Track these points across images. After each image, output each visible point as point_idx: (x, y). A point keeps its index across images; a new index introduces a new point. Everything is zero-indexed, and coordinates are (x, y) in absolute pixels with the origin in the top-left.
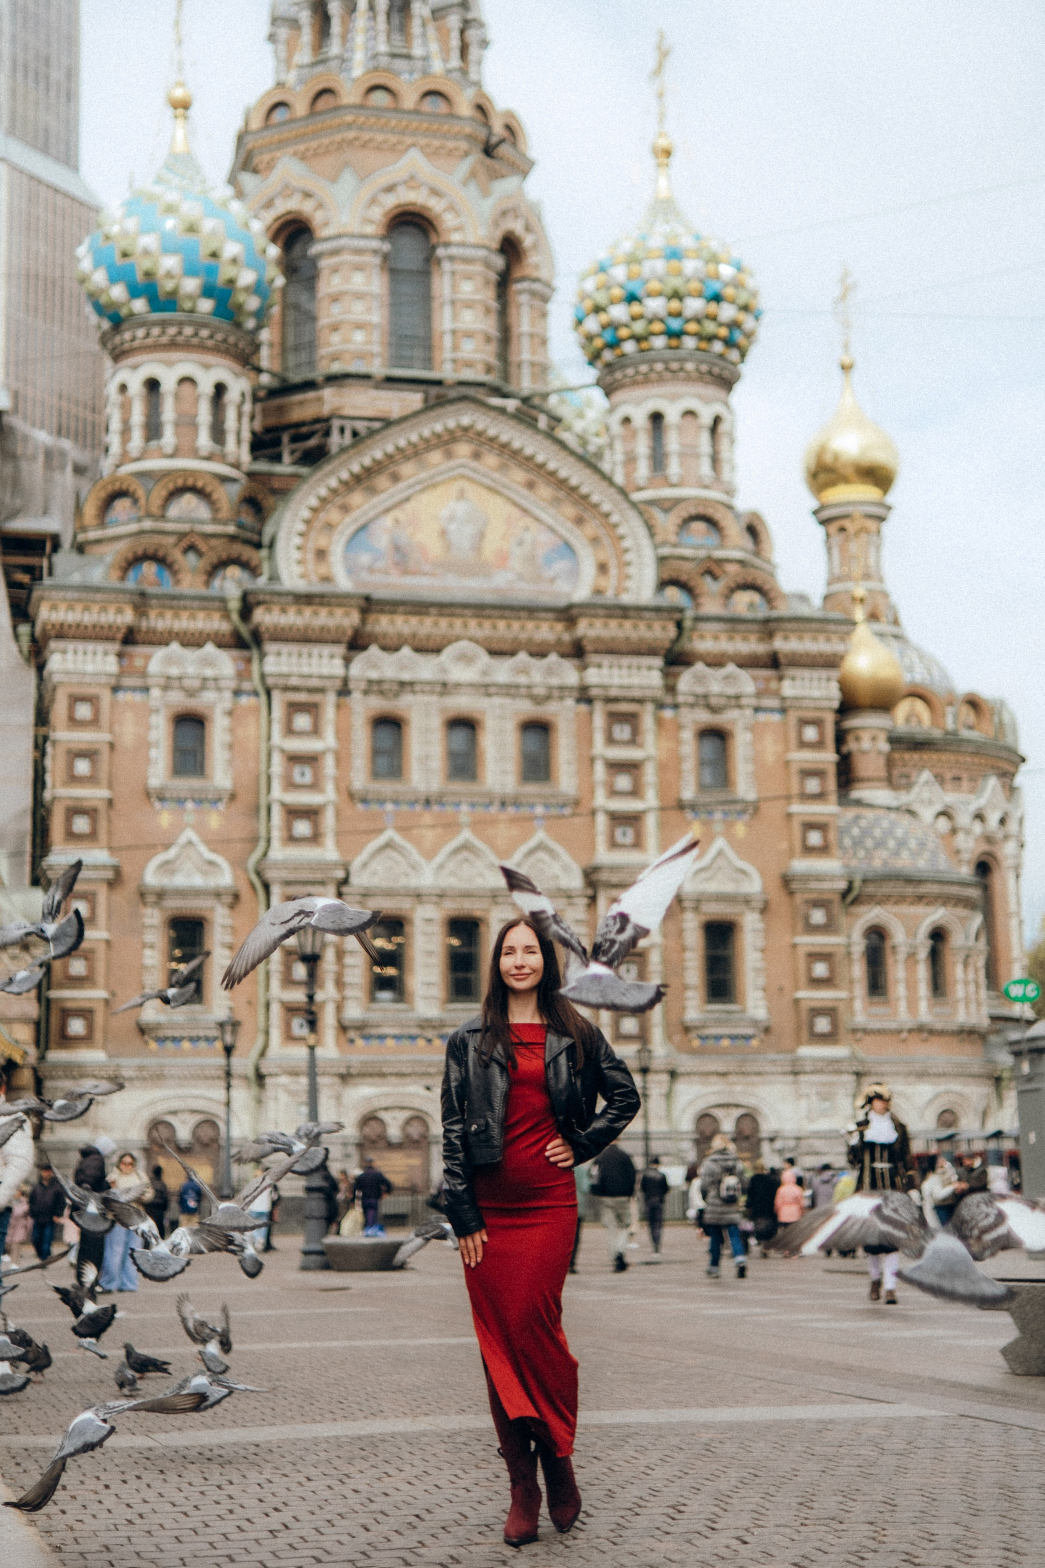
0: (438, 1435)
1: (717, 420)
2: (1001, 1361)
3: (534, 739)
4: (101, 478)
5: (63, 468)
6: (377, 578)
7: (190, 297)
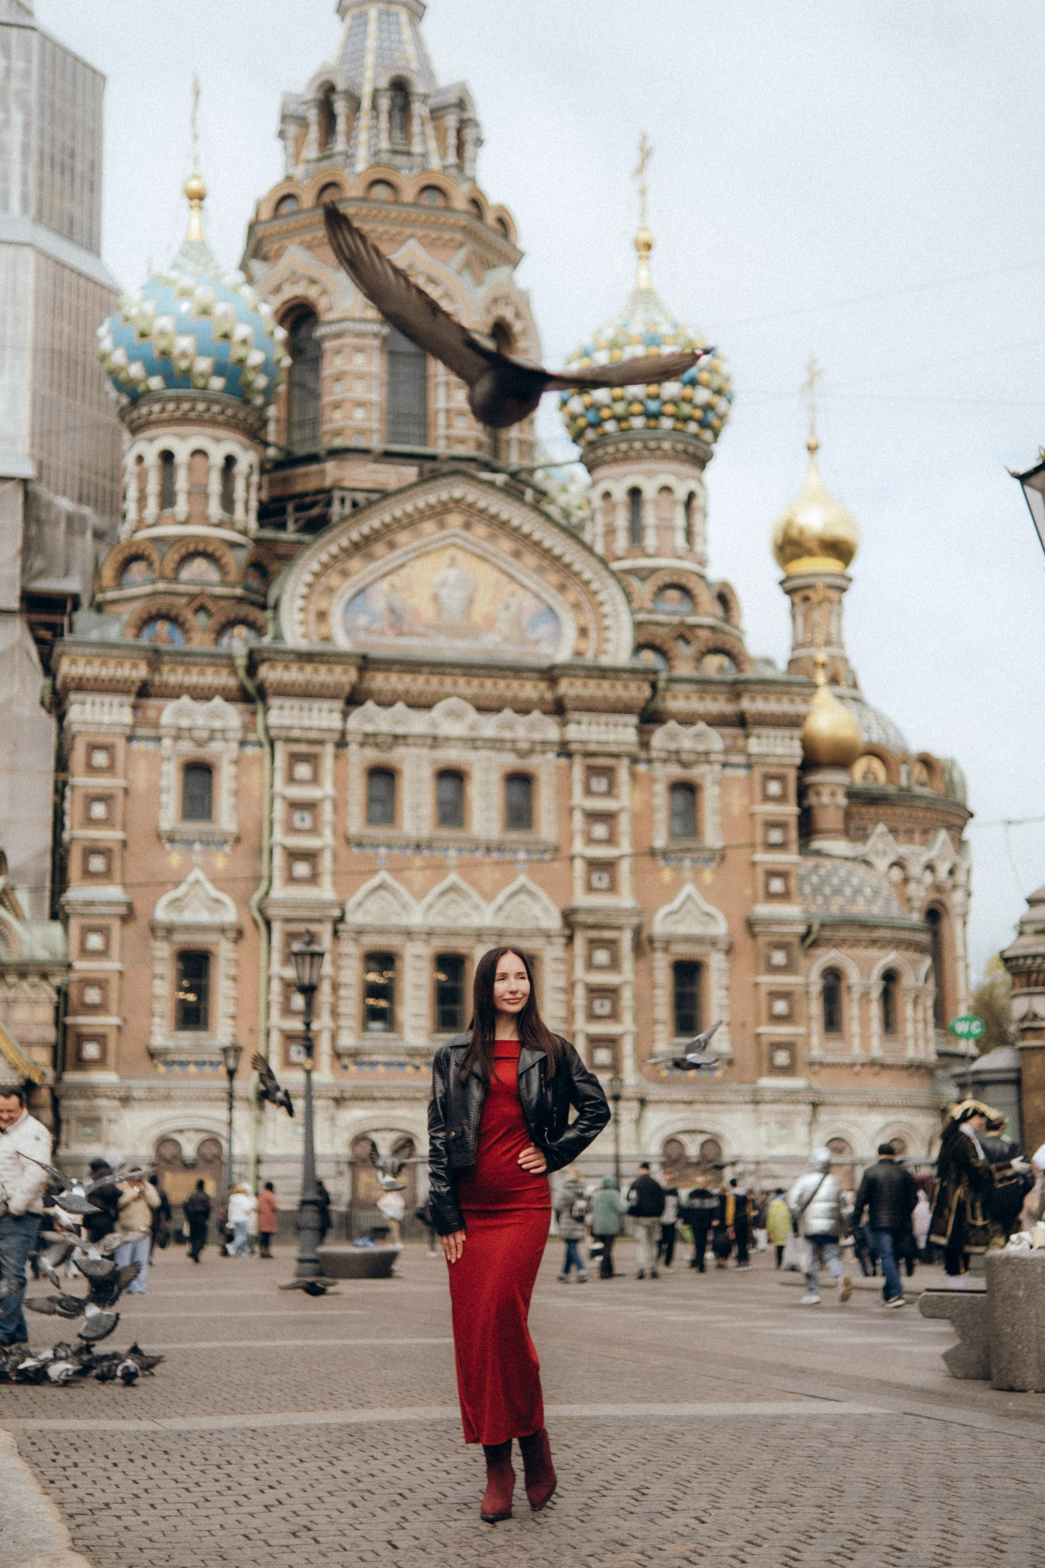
0: (421, 1424)
1: (691, 496)
2: (943, 1365)
3: (517, 789)
4: (119, 542)
5: (83, 533)
6: (374, 639)
7: (202, 375)
